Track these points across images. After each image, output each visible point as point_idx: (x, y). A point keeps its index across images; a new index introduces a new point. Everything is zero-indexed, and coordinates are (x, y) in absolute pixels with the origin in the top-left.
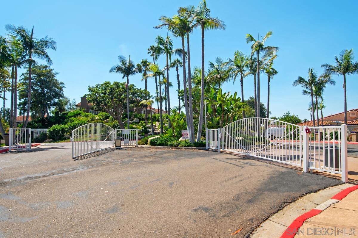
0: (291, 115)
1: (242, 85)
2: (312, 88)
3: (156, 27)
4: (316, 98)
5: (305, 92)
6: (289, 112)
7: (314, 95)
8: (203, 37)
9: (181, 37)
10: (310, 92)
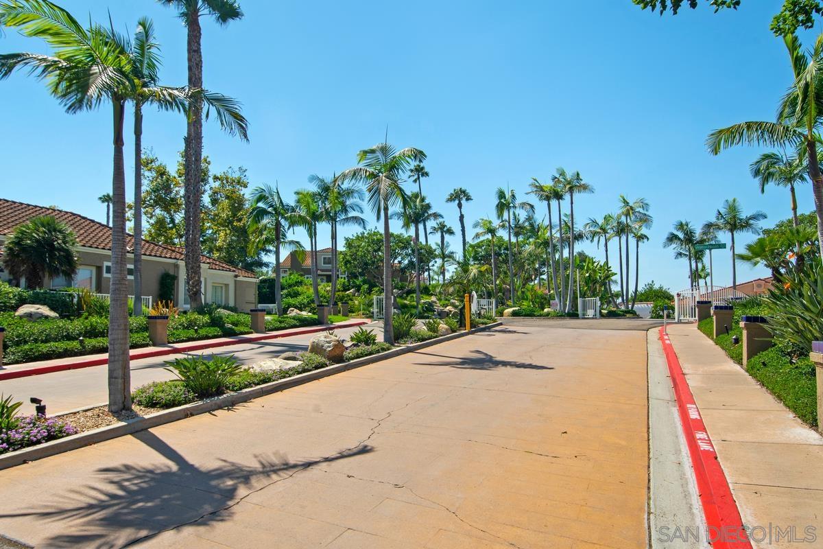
0: (656, 287)
1: (607, 251)
2: (689, 249)
3: (527, 194)
4: (696, 262)
5: (680, 254)
6: (653, 282)
7: (692, 259)
8: (572, 203)
9: (547, 202)
10: (688, 253)
